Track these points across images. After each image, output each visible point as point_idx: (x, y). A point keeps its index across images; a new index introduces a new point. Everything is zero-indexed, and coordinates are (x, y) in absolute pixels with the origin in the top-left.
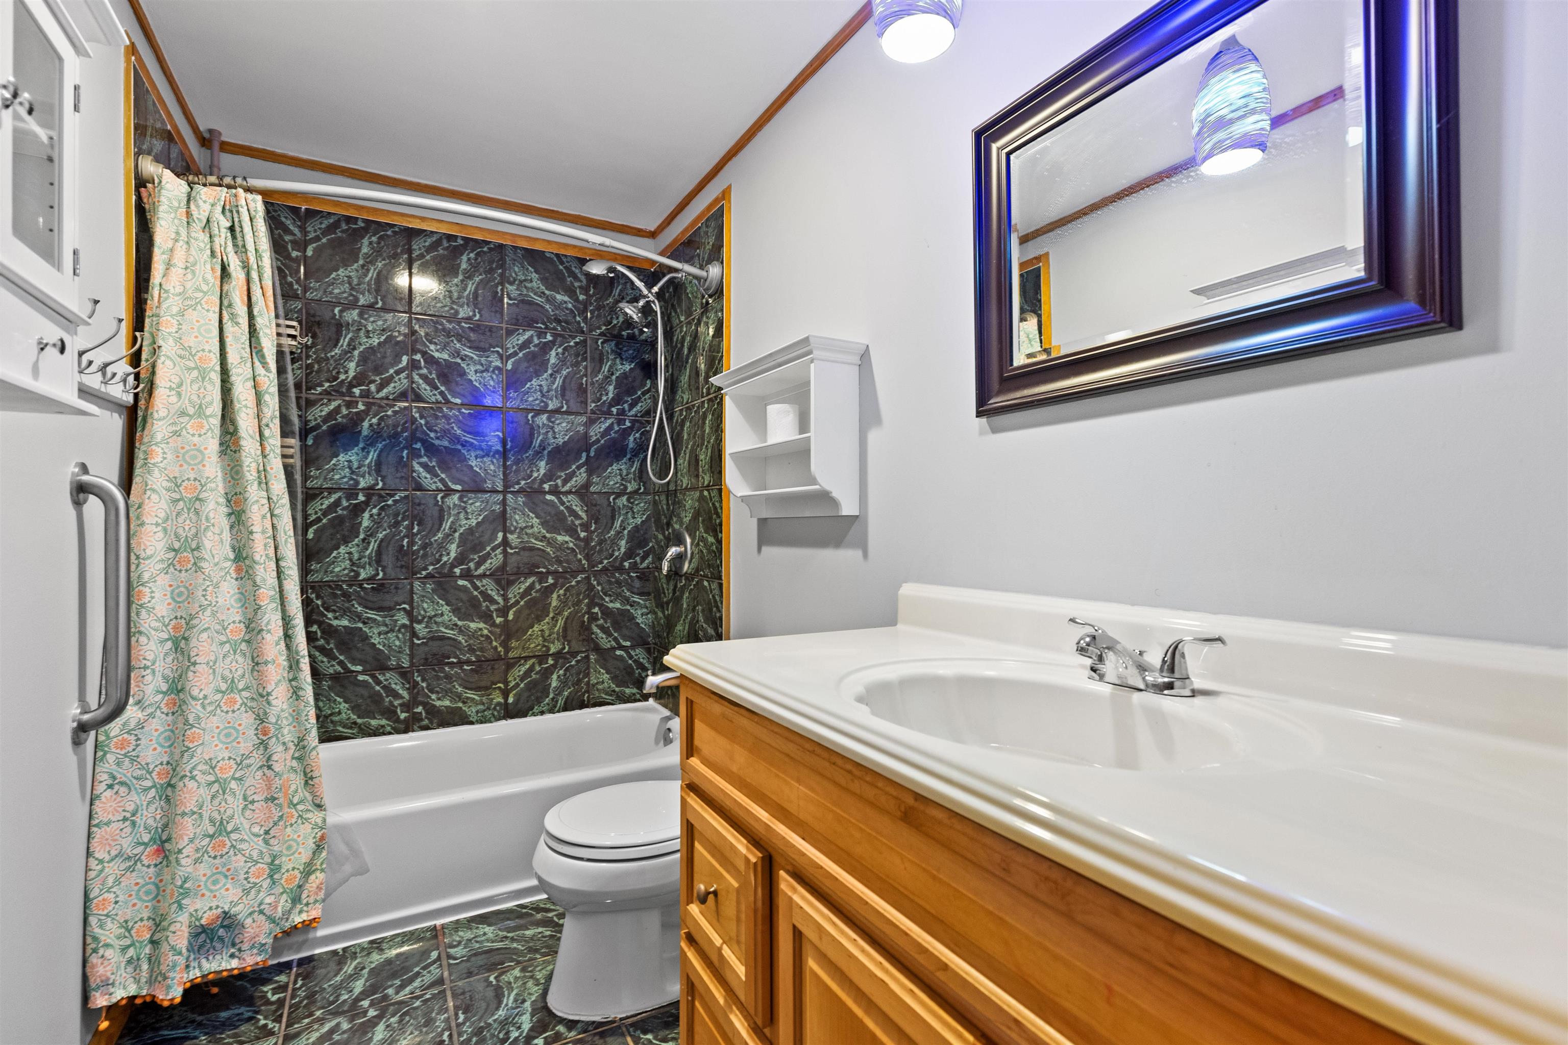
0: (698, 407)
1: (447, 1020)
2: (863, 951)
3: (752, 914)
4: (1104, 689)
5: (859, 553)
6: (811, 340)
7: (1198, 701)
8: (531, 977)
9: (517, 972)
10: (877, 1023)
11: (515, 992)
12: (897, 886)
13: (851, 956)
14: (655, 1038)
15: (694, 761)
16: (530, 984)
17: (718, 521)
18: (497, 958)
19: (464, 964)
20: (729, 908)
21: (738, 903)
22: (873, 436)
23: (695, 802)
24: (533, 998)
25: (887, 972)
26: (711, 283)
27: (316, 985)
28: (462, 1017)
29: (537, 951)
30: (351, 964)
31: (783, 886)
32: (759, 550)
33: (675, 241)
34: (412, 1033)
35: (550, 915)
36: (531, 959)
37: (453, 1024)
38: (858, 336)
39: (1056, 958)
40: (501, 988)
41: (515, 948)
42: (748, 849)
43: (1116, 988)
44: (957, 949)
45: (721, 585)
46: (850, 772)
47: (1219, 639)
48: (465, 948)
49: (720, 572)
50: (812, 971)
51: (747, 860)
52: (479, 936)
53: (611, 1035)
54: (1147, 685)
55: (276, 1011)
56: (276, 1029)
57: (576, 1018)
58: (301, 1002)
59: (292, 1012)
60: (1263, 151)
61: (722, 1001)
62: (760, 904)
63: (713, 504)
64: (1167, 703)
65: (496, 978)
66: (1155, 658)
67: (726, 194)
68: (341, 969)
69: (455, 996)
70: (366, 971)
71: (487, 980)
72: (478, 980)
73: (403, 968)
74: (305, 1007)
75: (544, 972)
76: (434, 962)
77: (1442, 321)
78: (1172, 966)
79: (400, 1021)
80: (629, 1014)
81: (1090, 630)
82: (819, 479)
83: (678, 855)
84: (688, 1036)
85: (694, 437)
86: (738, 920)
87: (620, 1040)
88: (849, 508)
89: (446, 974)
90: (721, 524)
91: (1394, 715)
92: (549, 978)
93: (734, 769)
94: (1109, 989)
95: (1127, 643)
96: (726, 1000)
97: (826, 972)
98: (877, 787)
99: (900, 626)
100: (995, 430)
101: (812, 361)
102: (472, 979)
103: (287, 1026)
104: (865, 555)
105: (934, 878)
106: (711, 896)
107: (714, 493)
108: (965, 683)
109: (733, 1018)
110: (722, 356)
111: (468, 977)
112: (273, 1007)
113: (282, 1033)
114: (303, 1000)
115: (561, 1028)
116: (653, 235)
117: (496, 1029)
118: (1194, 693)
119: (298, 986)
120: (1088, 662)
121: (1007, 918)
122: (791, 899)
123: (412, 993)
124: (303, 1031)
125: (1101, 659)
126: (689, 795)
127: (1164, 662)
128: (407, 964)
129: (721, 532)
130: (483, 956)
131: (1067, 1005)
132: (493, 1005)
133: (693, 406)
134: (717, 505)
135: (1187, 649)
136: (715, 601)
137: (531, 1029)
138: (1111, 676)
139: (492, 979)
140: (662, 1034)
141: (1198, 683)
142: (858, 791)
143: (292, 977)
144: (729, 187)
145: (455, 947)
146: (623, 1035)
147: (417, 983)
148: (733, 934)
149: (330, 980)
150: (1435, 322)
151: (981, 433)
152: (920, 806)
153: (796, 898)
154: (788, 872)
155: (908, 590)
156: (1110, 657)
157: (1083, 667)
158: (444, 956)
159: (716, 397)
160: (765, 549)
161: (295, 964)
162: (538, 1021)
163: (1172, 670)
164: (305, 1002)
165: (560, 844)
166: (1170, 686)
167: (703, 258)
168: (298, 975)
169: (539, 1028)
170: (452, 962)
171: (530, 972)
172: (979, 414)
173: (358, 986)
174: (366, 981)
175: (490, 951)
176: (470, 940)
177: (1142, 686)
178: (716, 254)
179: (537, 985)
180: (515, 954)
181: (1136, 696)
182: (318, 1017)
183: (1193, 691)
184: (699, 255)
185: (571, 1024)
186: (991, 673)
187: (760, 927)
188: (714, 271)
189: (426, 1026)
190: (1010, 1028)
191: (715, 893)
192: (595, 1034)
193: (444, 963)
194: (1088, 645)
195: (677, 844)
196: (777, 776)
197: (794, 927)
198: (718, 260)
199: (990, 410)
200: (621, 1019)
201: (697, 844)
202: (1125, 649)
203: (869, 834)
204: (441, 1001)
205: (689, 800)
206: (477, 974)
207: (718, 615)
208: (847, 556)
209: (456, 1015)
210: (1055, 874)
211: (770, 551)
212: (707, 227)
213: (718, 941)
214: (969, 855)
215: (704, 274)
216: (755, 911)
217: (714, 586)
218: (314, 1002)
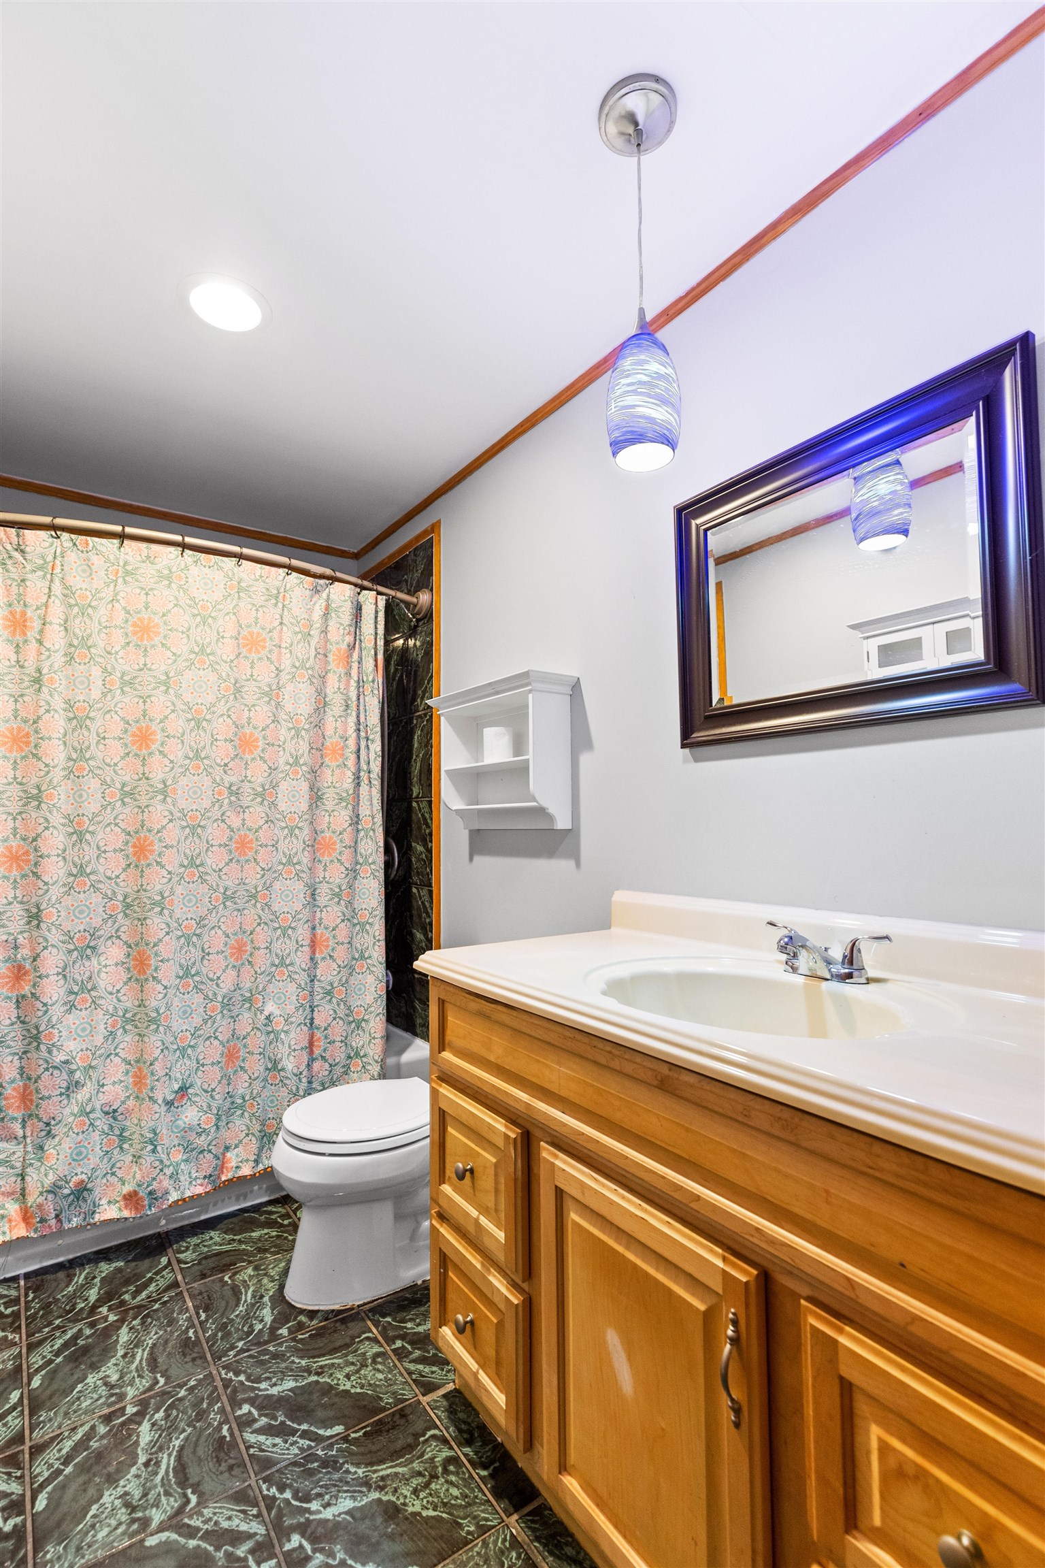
0: (406, 723)
1: (189, 1319)
2: (623, 1198)
3: (512, 1184)
4: (799, 980)
5: (572, 863)
6: (531, 674)
7: (872, 986)
8: (265, 1275)
9: (250, 1271)
10: (636, 1255)
11: (251, 1289)
12: (653, 1140)
13: (612, 1203)
14: (394, 1320)
15: (447, 1055)
16: (265, 1281)
17: (427, 831)
18: (227, 1260)
19: (196, 1268)
20: (486, 1181)
21: (496, 1175)
22: (585, 759)
23: (445, 1091)
24: (271, 1293)
25: (646, 1211)
26: (421, 609)
27: (49, 1297)
28: (203, 1316)
29: (265, 1251)
30: (80, 1274)
31: (544, 1154)
32: (471, 859)
33: (381, 563)
34: (156, 1333)
35: (274, 1217)
36: (261, 1259)
37: (196, 1322)
38: (570, 670)
39: (787, 1176)
40: (237, 1286)
41: (244, 1250)
42: (506, 1127)
43: (833, 1191)
44: (707, 1184)
45: (431, 892)
46: (610, 1052)
47: (887, 937)
48: (194, 1252)
49: (430, 880)
50: (574, 1222)
51: (506, 1137)
52: (206, 1240)
53: (353, 1320)
54: (832, 976)
55: (13, 1323)
56: (17, 1339)
57: (316, 1308)
58: (36, 1313)
59: (30, 1323)
60: (907, 536)
61: (479, 1266)
62: (519, 1173)
63: (423, 815)
64: (847, 989)
65: (230, 1278)
66: (837, 953)
67: (435, 527)
68: (71, 1281)
69: (192, 1297)
70: (97, 1280)
71: (221, 1280)
72: (213, 1281)
73: (135, 1275)
74: (41, 1317)
75: (276, 1269)
76: (165, 1267)
77: (1038, 699)
78: (870, 1167)
79: (143, 1323)
80: (366, 1301)
81: (786, 932)
82: (537, 797)
83: (428, 1141)
84: (440, 1305)
85: (402, 751)
86: (497, 1191)
87: (361, 1324)
88: (563, 822)
89: (180, 1278)
90: (431, 834)
91: (1021, 994)
92: (286, 1272)
93: (492, 1059)
94: (827, 1192)
95: (813, 940)
96: (483, 1264)
97: (587, 1221)
98: (636, 1063)
99: (613, 929)
100: (696, 760)
101: (530, 691)
102: (206, 1280)
103: (28, 1336)
104: (578, 864)
105: (687, 1130)
106: (468, 1173)
107: (424, 805)
108: (684, 979)
109: (491, 1278)
110: (432, 677)
111: (202, 1279)
112: (9, 1320)
113: (24, 1343)
114: (39, 1311)
115: (302, 1318)
116: (356, 556)
117: (239, 1323)
118: (869, 981)
119: (30, 1298)
120: (784, 957)
121: (748, 1153)
122: (553, 1164)
123: (149, 1297)
124: (45, 1339)
125: (795, 956)
126: (441, 1086)
127: (845, 957)
128: (138, 1271)
129: (431, 842)
130: (214, 1259)
131: (796, 1210)
132: (233, 1303)
133: (401, 721)
134: (427, 816)
135: (862, 945)
136: (425, 907)
137: (274, 1321)
138: (803, 969)
139: (226, 1278)
140: (400, 1316)
141: (871, 973)
142: (618, 1068)
143: (22, 1291)
144: (439, 522)
145: (183, 1252)
146: (363, 1320)
147: (152, 1288)
148: (491, 1205)
149: (62, 1291)
150: (1033, 700)
151: (685, 761)
152: (674, 1074)
153: (558, 1163)
154: (547, 1142)
155: (621, 897)
156: (803, 955)
157: (780, 962)
158: (174, 1262)
159: (425, 715)
160: (476, 858)
161: (22, 1277)
162: (279, 1313)
163: (851, 962)
164: (41, 1313)
165: (303, 1144)
166: (850, 976)
167: (411, 584)
168: (27, 1289)
169: (280, 1321)
170: (183, 1266)
171: (264, 1269)
172: (683, 746)
173: (93, 1294)
174: (100, 1289)
175: (219, 1254)
176: (198, 1245)
177: (828, 977)
178: (425, 580)
179: (273, 1281)
180: (246, 1255)
181: (824, 984)
182: (58, 1325)
183: (868, 979)
184: (406, 581)
185: (312, 1314)
186: (710, 969)
187: (520, 1194)
188: (424, 597)
189: (170, 1326)
190: (752, 1236)
191: (472, 1171)
192: (336, 1321)
193: (176, 1267)
194: (787, 944)
195: (426, 1131)
196: (537, 1061)
197: (556, 1186)
198: (427, 588)
199: (693, 743)
200: (359, 1306)
201: (450, 1129)
202: (815, 947)
203: (629, 1102)
204: (180, 1303)
205: (441, 1090)
206: (210, 1276)
207: (428, 920)
208: (559, 867)
209: (198, 1314)
210: (786, 1114)
211: (481, 860)
212: (415, 555)
213: (474, 1213)
214: (716, 1109)
215: (414, 600)
216: (516, 1180)
217: (424, 892)
218: (51, 1312)
